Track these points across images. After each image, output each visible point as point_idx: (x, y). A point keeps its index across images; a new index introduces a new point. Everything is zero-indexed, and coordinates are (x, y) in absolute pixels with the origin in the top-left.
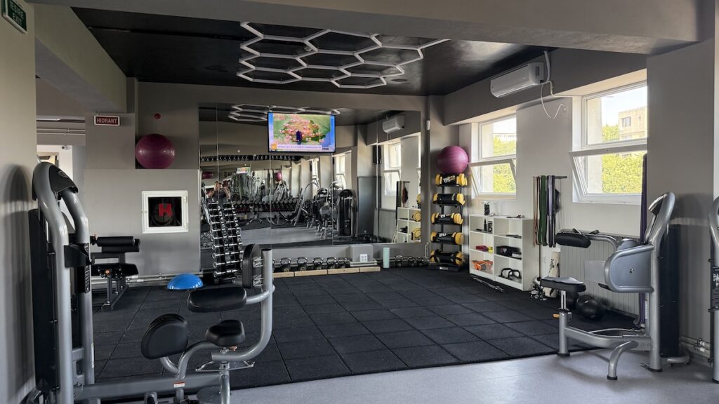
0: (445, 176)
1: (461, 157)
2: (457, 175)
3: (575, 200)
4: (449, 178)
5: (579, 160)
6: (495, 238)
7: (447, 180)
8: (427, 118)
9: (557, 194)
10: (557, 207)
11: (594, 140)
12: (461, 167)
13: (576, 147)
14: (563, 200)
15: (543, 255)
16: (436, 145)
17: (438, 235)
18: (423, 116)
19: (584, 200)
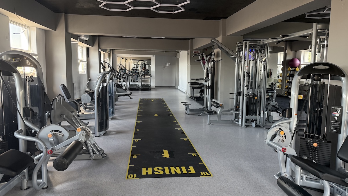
0: (292, 68)
1: (298, 62)
2: (296, 68)
4: (293, 68)
7: (293, 69)
8: (286, 49)
12: (297, 65)
16: (289, 58)
17: (288, 87)
18: (284, 48)
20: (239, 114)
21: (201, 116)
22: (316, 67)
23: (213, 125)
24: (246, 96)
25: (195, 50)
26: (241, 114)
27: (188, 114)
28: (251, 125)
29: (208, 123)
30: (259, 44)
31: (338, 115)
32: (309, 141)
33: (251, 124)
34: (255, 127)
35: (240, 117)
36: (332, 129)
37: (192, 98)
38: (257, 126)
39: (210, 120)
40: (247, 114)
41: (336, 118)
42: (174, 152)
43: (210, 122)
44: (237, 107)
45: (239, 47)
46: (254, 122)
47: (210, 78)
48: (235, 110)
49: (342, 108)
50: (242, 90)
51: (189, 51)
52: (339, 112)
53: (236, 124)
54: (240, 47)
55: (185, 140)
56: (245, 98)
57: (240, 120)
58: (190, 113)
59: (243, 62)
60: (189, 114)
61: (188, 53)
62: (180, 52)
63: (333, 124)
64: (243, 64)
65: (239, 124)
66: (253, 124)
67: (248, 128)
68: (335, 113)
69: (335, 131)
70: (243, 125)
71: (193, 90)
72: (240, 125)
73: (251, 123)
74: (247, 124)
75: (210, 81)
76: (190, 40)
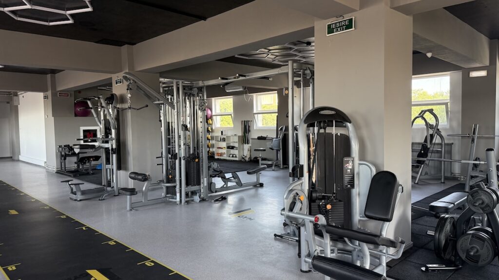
1: (208, 112)
3: (255, 128)
5: (256, 116)
6: (227, 143)
9: (249, 127)
10: (249, 131)
11: (260, 109)
12: (209, 116)
13: (255, 111)
14: (251, 129)
15: (244, 147)
19: (258, 129)
20: (175, 187)
21: (104, 199)
22: (322, 112)
23: (137, 210)
24: (184, 159)
25: (60, 91)
26: (178, 187)
27: (78, 200)
28: (193, 201)
29: (128, 208)
30: (198, 86)
31: (351, 167)
32: (321, 203)
33: (192, 199)
34: (200, 201)
35: (178, 190)
36: (346, 184)
37: (62, 174)
38: (203, 200)
39: (131, 204)
40: (187, 184)
41: (349, 171)
42: (111, 268)
43: (132, 207)
44: (170, 176)
45: (165, 89)
46: (198, 194)
47: (113, 135)
48: (165, 181)
49: (353, 158)
50: (177, 151)
51: (49, 93)
52: (351, 163)
53: (171, 202)
54: (167, 89)
55: (111, 244)
56: (183, 162)
57: (178, 195)
58: (82, 198)
59: (176, 110)
60: (81, 200)
61: (45, 97)
62: (21, 96)
63: (347, 179)
64: (176, 113)
65: (176, 202)
66: (197, 198)
67: (190, 205)
68: (348, 165)
69: (349, 186)
70: (183, 201)
71: (65, 159)
72: (178, 203)
73: (192, 197)
74: (188, 199)
75: (114, 141)
76: (49, 76)
